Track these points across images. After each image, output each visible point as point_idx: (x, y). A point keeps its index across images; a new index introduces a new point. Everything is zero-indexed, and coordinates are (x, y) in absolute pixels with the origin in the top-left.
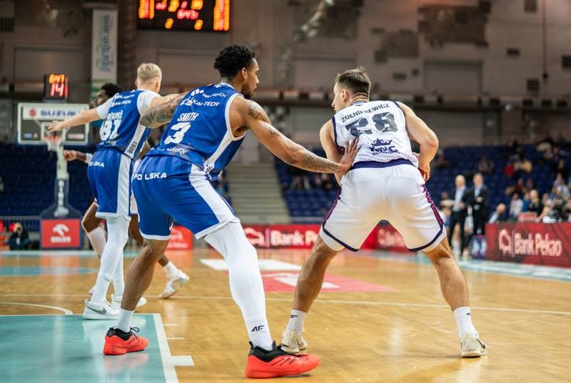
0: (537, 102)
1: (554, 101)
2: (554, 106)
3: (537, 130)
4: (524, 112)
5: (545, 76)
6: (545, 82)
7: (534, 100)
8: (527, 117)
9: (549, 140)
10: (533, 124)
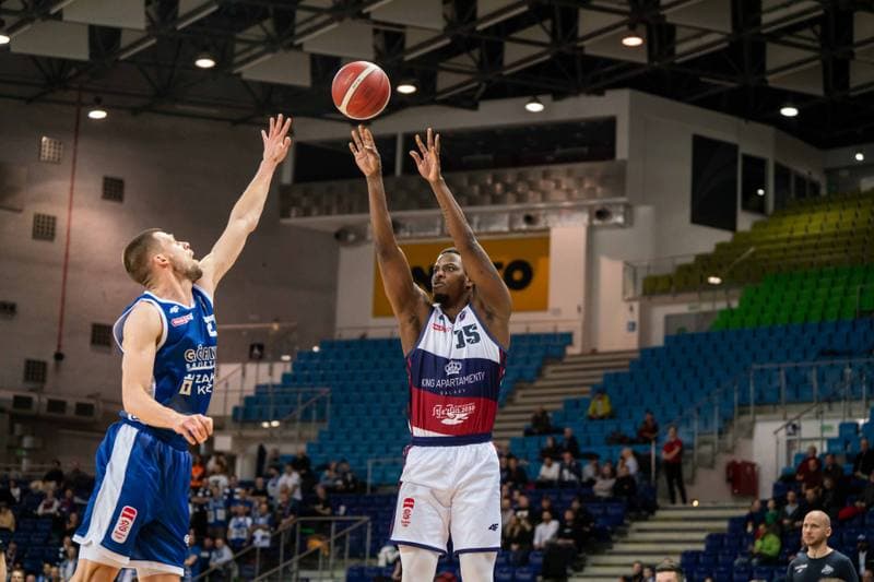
0: (40, 401)
1: (71, 403)
2: (70, 413)
3: (33, 452)
4: (14, 418)
5: (59, 357)
6: (57, 367)
7: (35, 397)
8: (18, 428)
9: (55, 475)
10: (27, 442)
